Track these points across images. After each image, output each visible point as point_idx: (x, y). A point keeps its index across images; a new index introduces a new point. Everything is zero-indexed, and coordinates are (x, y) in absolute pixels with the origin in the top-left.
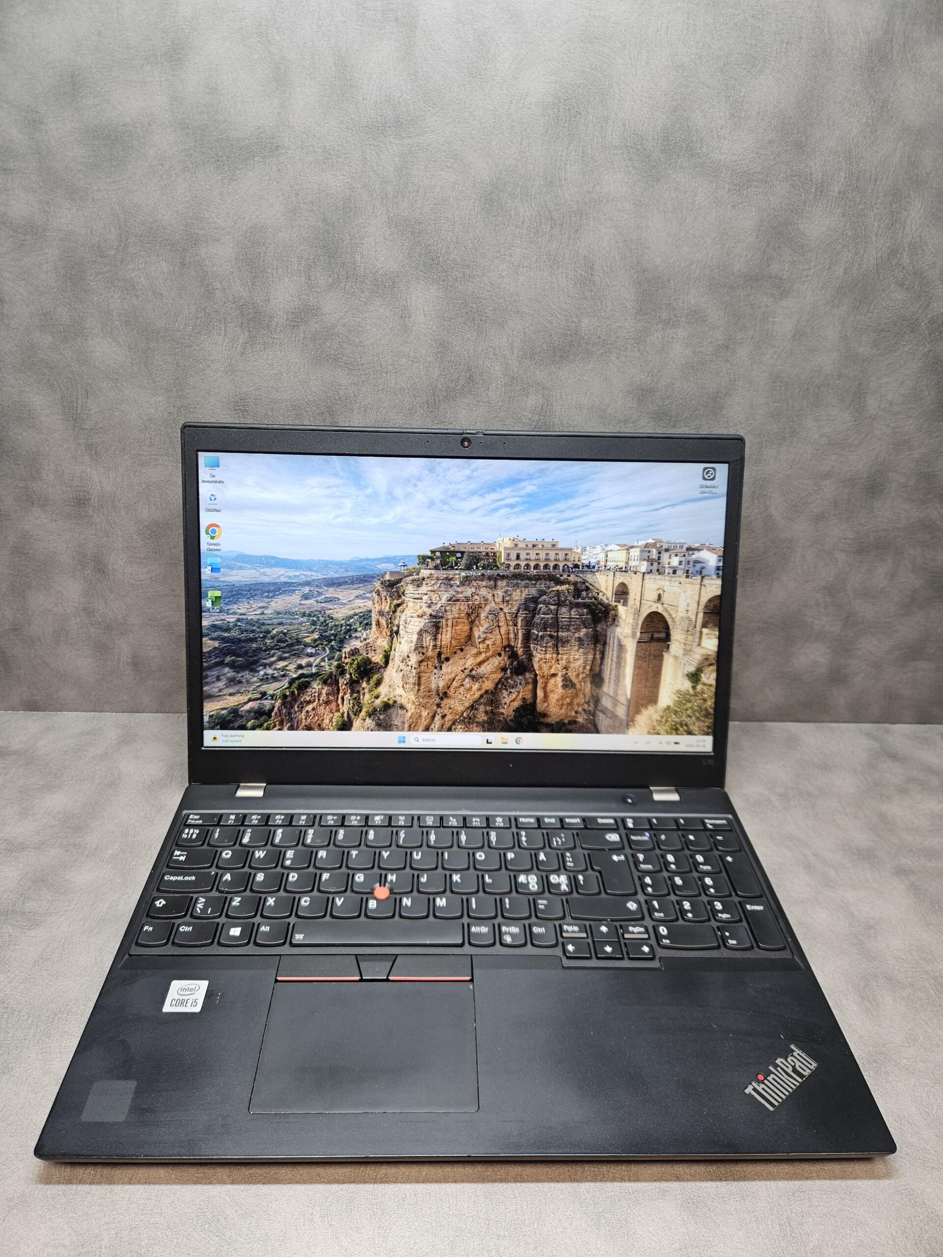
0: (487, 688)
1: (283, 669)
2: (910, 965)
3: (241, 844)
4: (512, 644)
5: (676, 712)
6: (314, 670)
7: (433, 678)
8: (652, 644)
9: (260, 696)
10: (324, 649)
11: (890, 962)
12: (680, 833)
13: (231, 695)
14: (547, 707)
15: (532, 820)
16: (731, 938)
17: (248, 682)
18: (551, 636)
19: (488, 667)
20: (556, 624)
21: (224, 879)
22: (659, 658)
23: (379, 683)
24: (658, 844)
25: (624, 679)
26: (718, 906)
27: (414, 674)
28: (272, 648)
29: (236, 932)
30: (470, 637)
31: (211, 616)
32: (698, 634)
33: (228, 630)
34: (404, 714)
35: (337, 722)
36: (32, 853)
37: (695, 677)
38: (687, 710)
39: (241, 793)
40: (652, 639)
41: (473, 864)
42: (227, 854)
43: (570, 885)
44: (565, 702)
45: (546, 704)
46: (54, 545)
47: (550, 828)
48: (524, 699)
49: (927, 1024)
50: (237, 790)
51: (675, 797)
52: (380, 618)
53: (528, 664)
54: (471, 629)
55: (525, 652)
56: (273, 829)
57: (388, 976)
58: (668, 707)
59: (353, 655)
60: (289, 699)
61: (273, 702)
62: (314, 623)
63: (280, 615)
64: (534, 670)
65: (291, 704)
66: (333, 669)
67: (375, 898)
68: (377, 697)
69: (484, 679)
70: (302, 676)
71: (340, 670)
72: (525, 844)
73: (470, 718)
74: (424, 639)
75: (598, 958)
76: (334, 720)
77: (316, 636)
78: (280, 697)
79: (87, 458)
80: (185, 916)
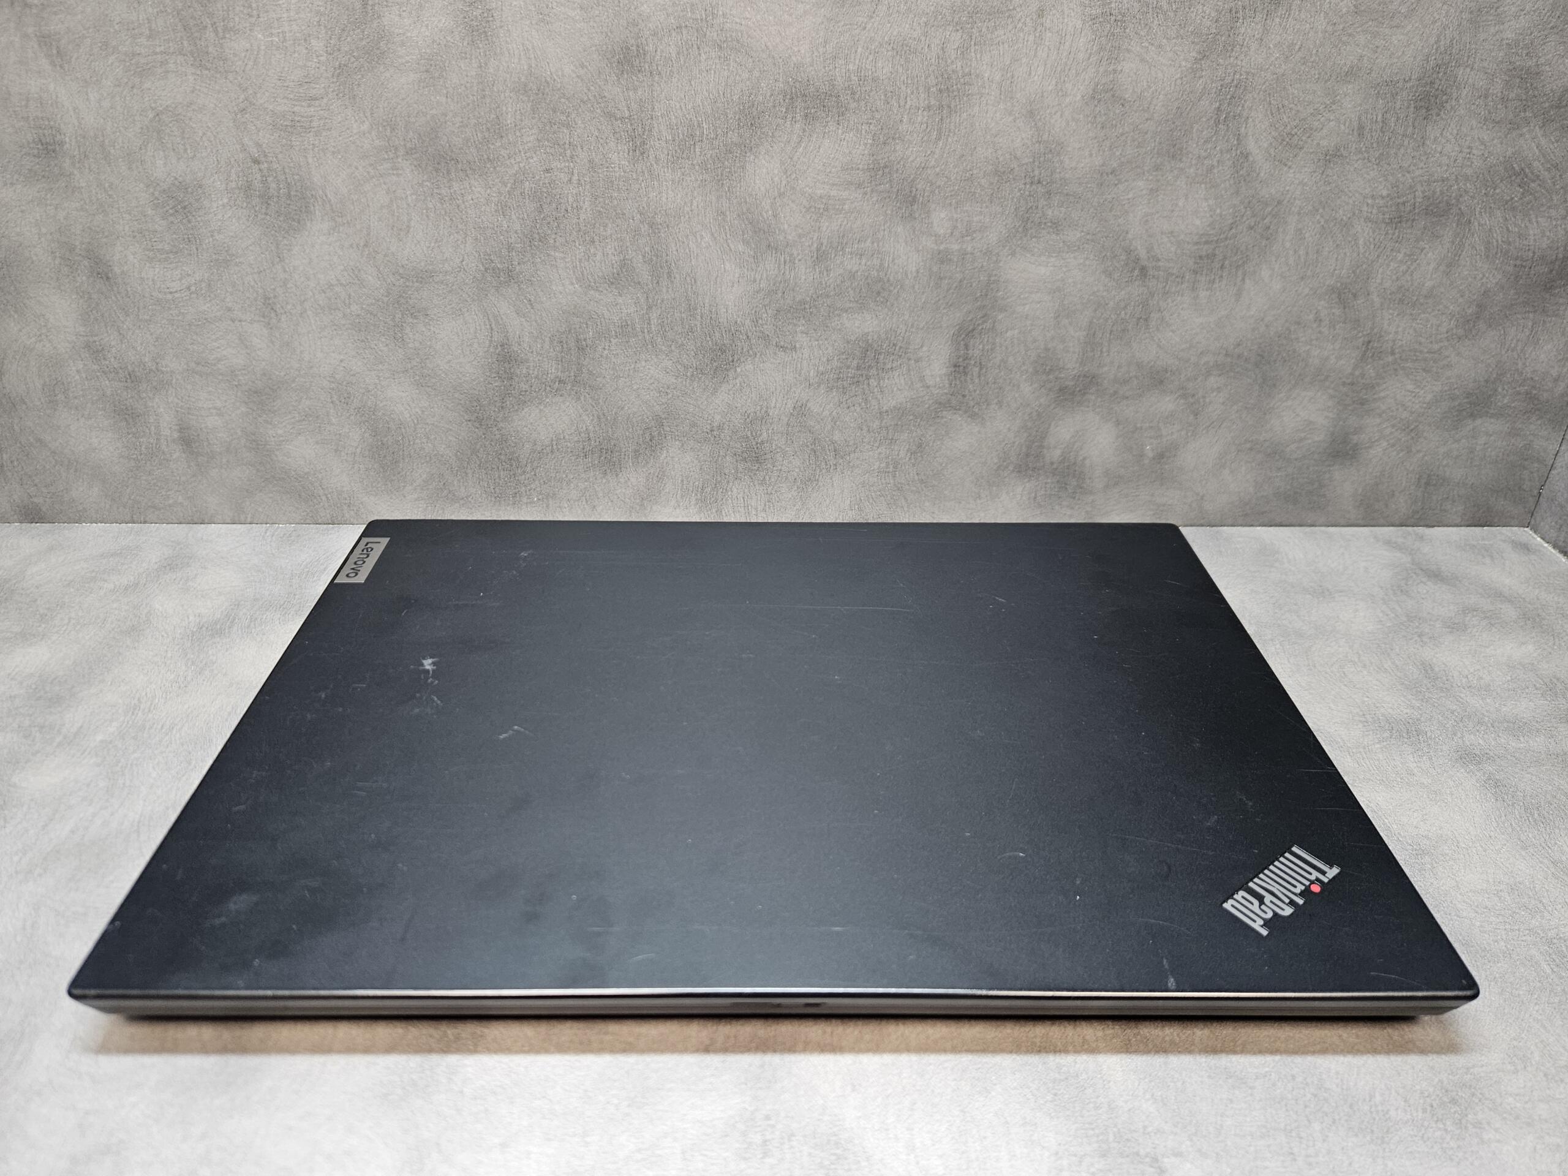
2: (1501, 919)
11: (1465, 914)
46: (18, 229)
49: (1545, 1028)
79: (44, 63)
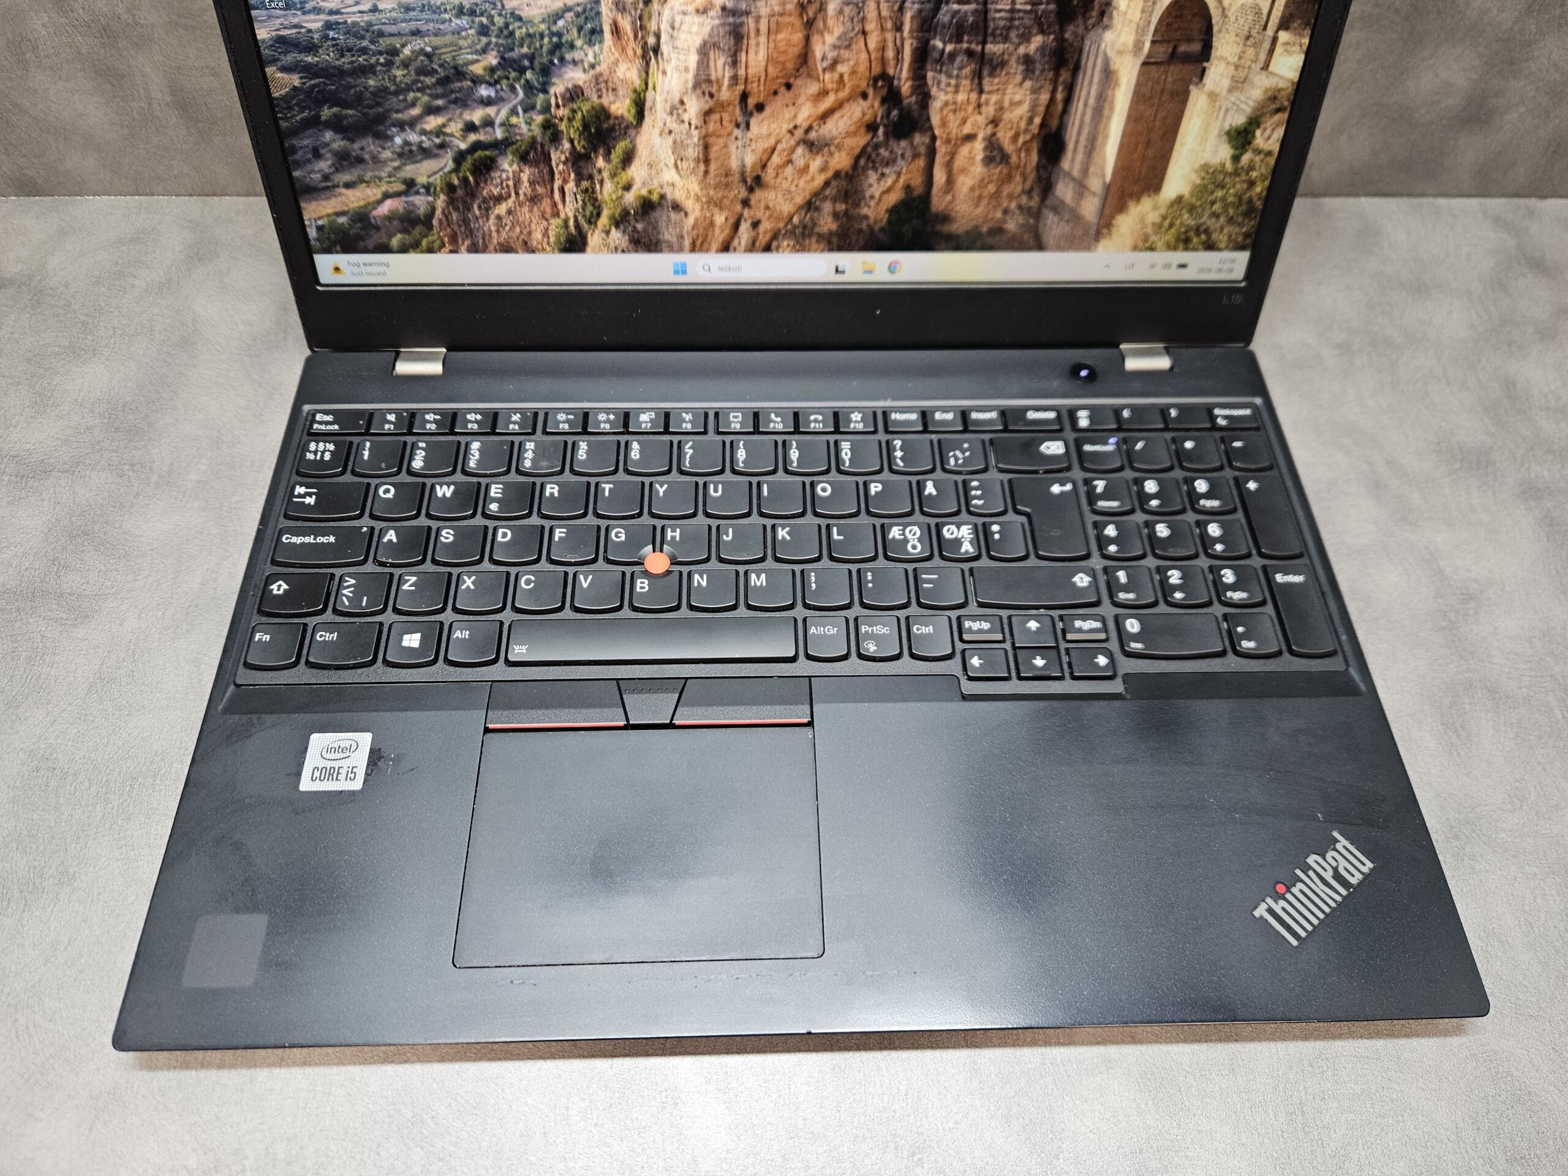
0: (839, 167)
1: (439, 132)
2: (1529, 665)
3: (410, 472)
4: (891, 71)
5: (1192, 209)
6: (499, 134)
7: (733, 148)
8: (1172, 68)
9: (403, 187)
10: (513, 89)
11: (1497, 661)
12: (1169, 435)
13: (348, 185)
14: (951, 202)
15: (913, 417)
16: (1246, 636)
17: (375, 159)
18: (970, 53)
19: (841, 123)
20: (981, 24)
21: (385, 540)
22: (1181, 98)
23: (628, 159)
24: (1129, 458)
25: (1105, 143)
26: (1229, 576)
27: (696, 140)
28: (409, 88)
29: (412, 640)
30: (805, 57)
31: (270, 17)
32: (1267, 45)
33: (311, 48)
34: (681, 221)
35: (558, 236)
36: (61, 482)
37: (1241, 138)
38: (1213, 203)
39: (403, 368)
40: (1174, 57)
41: (811, 502)
42: (386, 492)
43: (976, 542)
44: (986, 193)
45: (949, 198)
47: (943, 429)
48: (908, 188)
49: (1545, 770)
50: (395, 360)
51: (1163, 363)
52: (619, 18)
53: (920, 115)
54: (807, 39)
55: (915, 90)
56: (463, 440)
57: (672, 720)
58: (1180, 199)
59: (572, 99)
60: (460, 192)
61: (431, 199)
62: (484, 31)
63: (413, 14)
64: (931, 128)
65: (465, 202)
66: (537, 131)
67: (646, 574)
68: (627, 187)
69: (832, 148)
70: (477, 146)
71: (549, 133)
72: (901, 464)
73: (805, 227)
74: (712, 63)
75: (1020, 678)
76: (551, 233)
77: (492, 59)
78: (442, 189)
80: (324, 610)
